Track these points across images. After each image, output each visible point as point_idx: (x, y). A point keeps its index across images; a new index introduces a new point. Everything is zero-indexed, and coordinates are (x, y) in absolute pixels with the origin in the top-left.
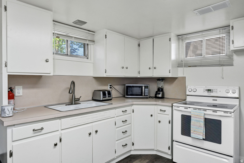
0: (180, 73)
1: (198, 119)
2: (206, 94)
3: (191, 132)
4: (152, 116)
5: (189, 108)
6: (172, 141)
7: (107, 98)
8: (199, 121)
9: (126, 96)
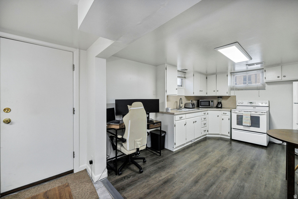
0: (232, 93)
1: (247, 116)
2: (249, 104)
3: (243, 123)
4: (218, 116)
5: (242, 111)
6: (231, 128)
7: (193, 107)
9: (200, 107)
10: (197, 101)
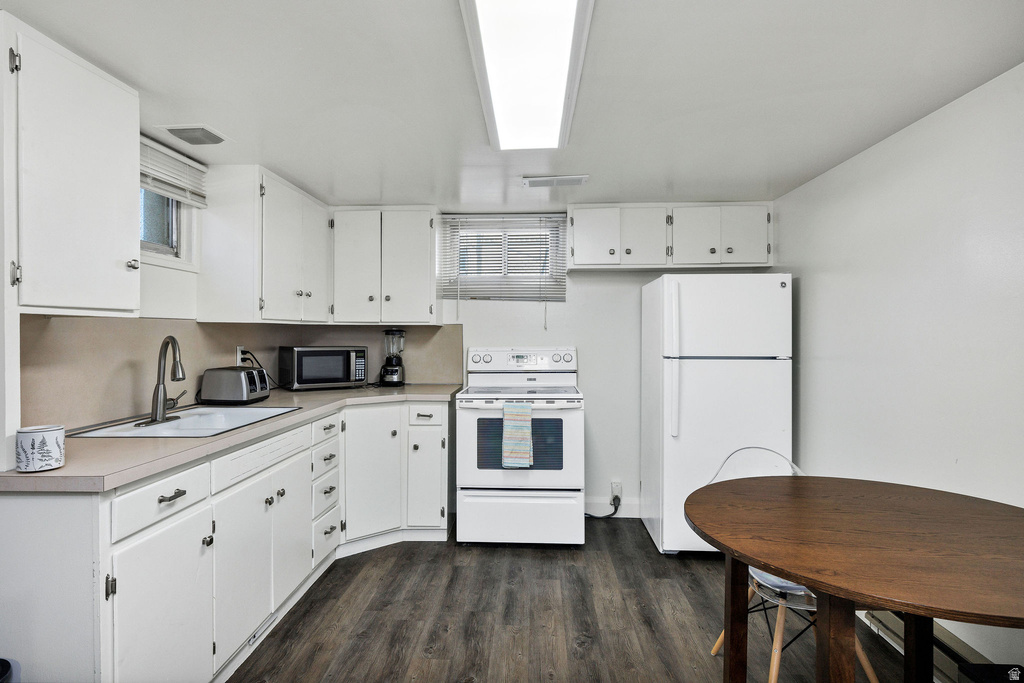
0: (446, 314)
1: (518, 422)
2: (514, 365)
3: (504, 454)
4: (394, 434)
5: (497, 399)
6: (453, 489)
7: (259, 393)
8: (521, 427)
9: (296, 386)
10: (275, 354)
